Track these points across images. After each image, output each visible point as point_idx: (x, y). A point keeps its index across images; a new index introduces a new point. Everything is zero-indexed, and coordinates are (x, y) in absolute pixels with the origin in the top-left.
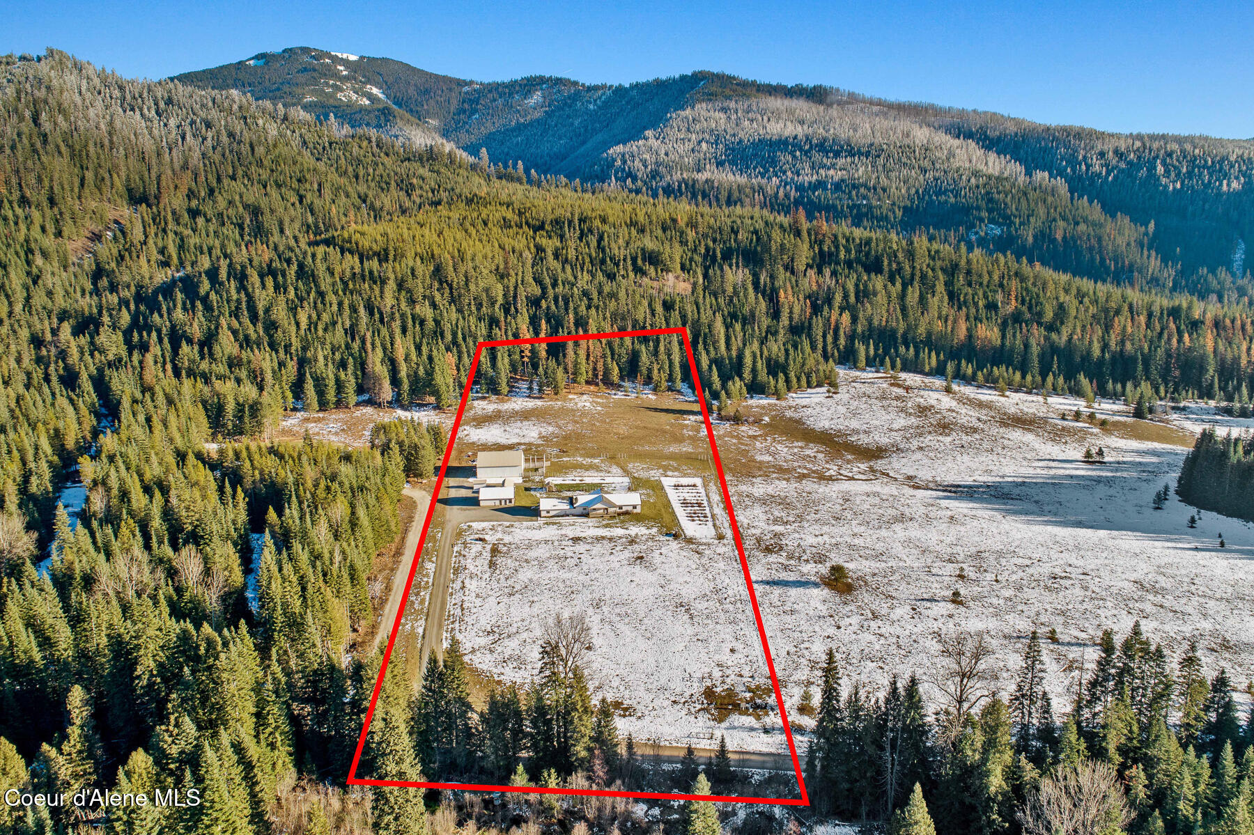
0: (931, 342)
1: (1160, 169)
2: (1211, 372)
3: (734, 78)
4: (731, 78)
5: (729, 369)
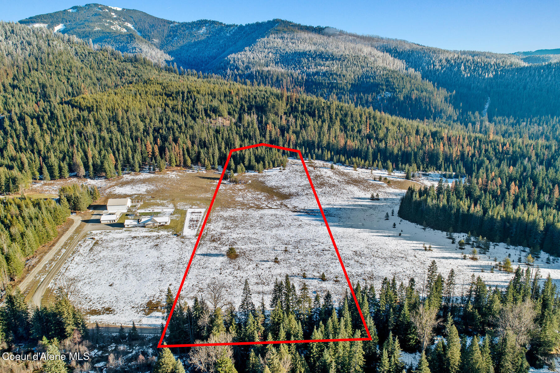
0: (329, 147)
1: (463, 68)
2: (441, 160)
3: (291, 22)
4: (289, 23)
5: (239, 160)
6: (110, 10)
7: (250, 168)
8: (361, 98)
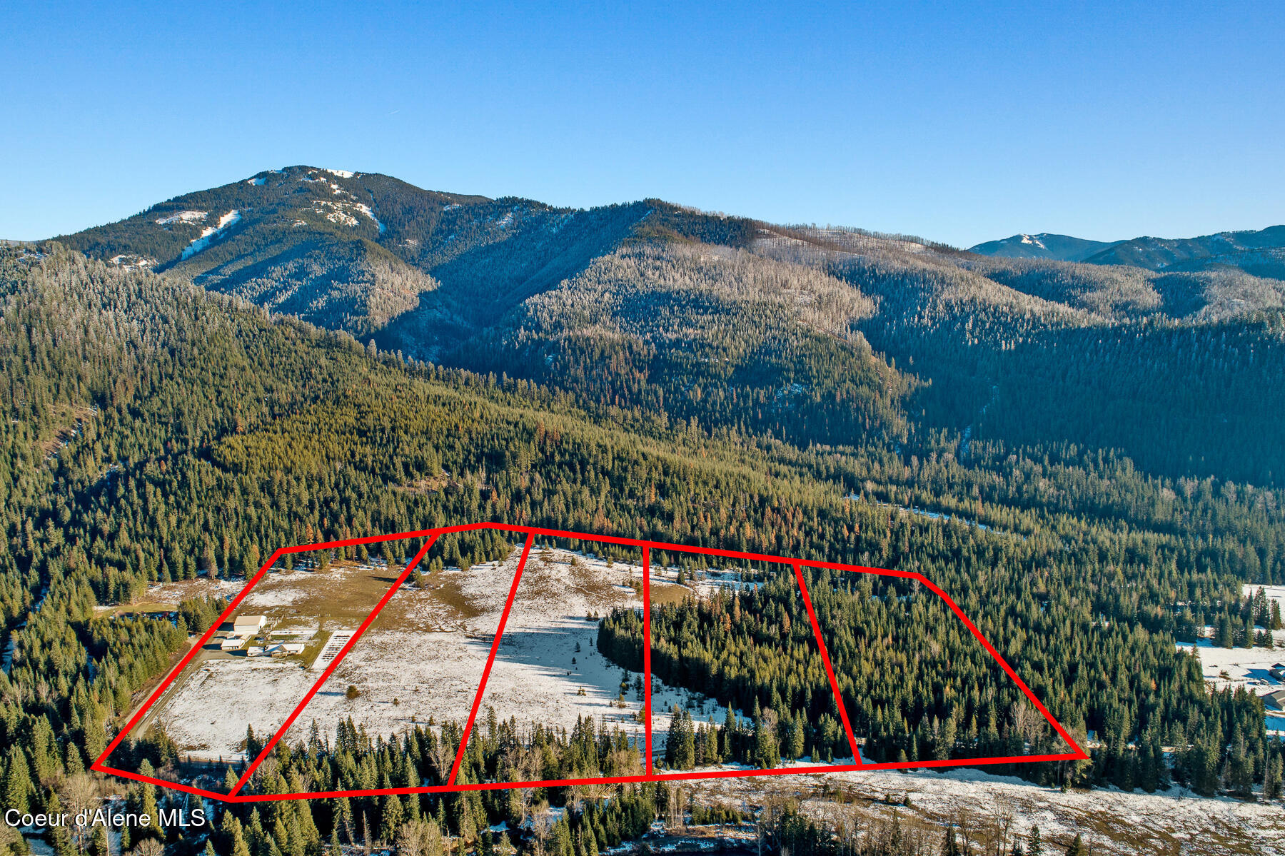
1: (969, 325)
4: (674, 209)
5: (436, 551)
6: (330, 177)
7: (451, 562)
8: (747, 396)
